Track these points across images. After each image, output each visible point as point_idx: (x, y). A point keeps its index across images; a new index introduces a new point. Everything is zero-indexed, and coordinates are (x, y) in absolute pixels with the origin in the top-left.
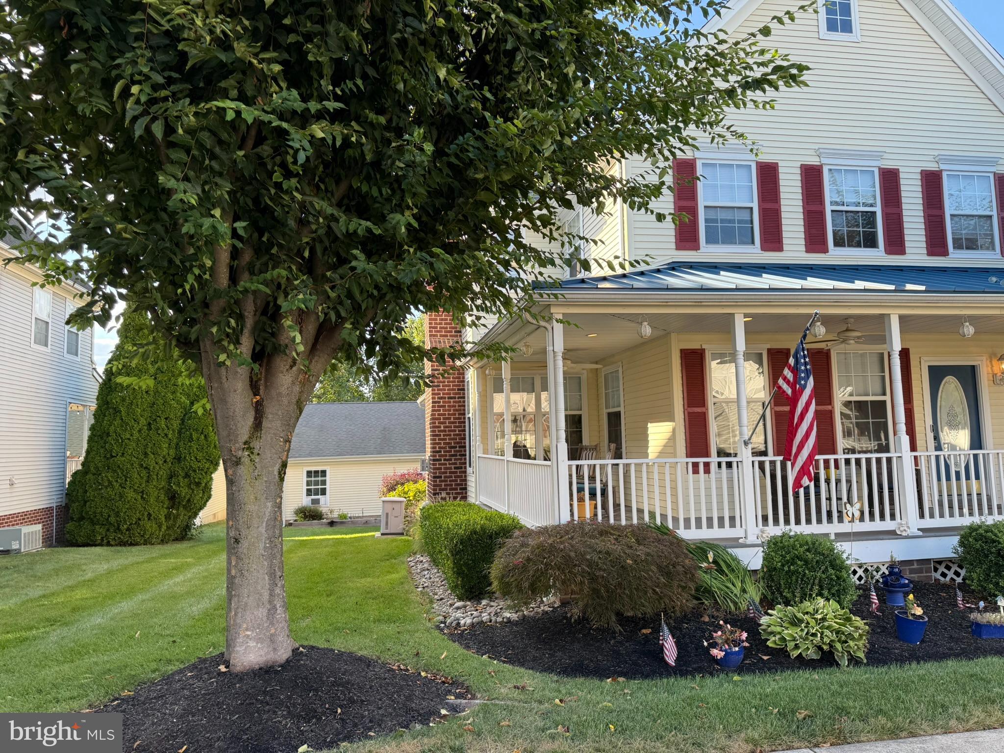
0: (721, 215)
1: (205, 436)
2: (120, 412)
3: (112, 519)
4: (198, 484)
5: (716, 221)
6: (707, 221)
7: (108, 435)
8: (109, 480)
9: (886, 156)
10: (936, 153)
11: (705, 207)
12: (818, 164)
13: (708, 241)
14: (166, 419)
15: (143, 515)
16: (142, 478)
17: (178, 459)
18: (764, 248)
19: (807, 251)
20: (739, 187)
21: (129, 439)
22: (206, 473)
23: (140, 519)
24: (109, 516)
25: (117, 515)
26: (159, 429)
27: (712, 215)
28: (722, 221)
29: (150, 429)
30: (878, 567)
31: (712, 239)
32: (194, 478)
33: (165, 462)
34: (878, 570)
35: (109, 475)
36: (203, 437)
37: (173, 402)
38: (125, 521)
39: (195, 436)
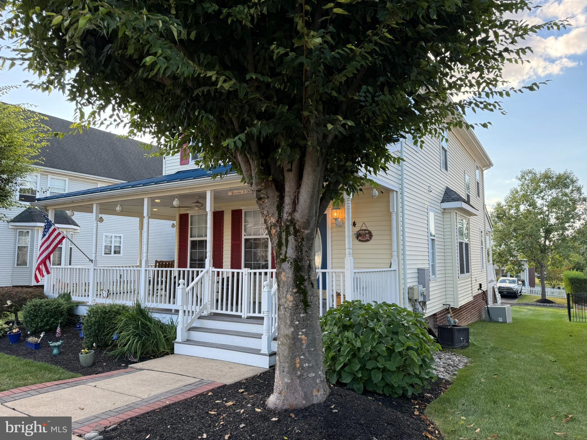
13: (192, 159)
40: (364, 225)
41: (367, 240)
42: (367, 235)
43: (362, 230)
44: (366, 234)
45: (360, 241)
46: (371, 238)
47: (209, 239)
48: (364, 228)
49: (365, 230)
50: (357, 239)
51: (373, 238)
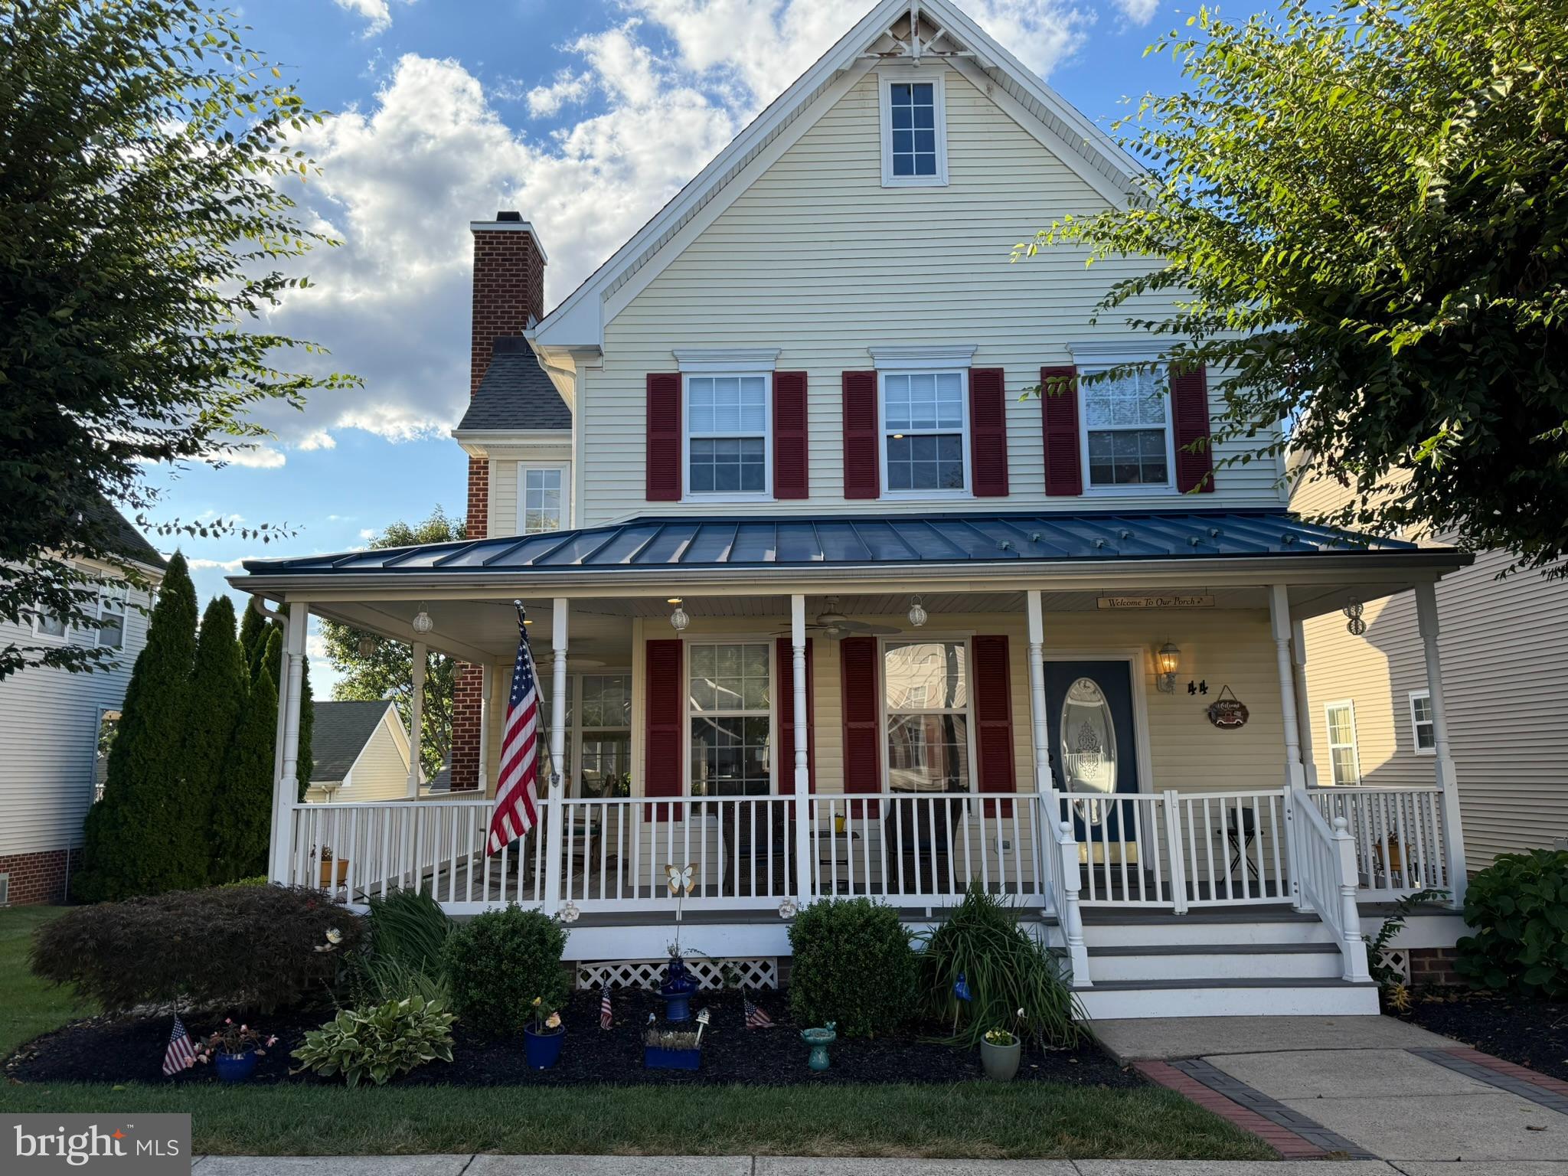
0: (715, 450)
1: (259, 757)
2: (144, 722)
3: (127, 869)
4: (248, 824)
5: (709, 458)
6: (693, 458)
7: (128, 754)
8: (124, 816)
9: (982, 351)
10: (1066, 340)
11: (692, 439)
12: (872, 369)
13: (694, 487)
14: (207, 732)
15: (171, 864)
16: (169, 813)
17: (222, 788)
18: (779, 494)
19: (847, 496)
20: (744, 409)
21: (154, 760)
22: (259, 808)
23: (167, 871)
24: (124, 865)
25: (134, 862)
26: (195, 747)
27: (704, 450)
28: (719, 458)
29: (183, 746)
30: (745, 964)
31: (700, 484)
32: (242, 815)
33: (204, 792)
34: (745, 968)
35: (125, 809)
36: (255, 758)
37: (218, 709)
38: (144, 872)
39: (244, 756)
40: (1226, 690)
41: (1238, 725)
42: (1238, 714)
43: (1225, 702)
44: (1234, 710)
45: (1221, 725)
46: (1245, 721)
47: (773, 714)
48: (1226, 696)
49: (1232, 702)
50: (1214, 722)
51: (1249, 720)
